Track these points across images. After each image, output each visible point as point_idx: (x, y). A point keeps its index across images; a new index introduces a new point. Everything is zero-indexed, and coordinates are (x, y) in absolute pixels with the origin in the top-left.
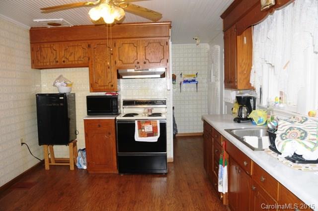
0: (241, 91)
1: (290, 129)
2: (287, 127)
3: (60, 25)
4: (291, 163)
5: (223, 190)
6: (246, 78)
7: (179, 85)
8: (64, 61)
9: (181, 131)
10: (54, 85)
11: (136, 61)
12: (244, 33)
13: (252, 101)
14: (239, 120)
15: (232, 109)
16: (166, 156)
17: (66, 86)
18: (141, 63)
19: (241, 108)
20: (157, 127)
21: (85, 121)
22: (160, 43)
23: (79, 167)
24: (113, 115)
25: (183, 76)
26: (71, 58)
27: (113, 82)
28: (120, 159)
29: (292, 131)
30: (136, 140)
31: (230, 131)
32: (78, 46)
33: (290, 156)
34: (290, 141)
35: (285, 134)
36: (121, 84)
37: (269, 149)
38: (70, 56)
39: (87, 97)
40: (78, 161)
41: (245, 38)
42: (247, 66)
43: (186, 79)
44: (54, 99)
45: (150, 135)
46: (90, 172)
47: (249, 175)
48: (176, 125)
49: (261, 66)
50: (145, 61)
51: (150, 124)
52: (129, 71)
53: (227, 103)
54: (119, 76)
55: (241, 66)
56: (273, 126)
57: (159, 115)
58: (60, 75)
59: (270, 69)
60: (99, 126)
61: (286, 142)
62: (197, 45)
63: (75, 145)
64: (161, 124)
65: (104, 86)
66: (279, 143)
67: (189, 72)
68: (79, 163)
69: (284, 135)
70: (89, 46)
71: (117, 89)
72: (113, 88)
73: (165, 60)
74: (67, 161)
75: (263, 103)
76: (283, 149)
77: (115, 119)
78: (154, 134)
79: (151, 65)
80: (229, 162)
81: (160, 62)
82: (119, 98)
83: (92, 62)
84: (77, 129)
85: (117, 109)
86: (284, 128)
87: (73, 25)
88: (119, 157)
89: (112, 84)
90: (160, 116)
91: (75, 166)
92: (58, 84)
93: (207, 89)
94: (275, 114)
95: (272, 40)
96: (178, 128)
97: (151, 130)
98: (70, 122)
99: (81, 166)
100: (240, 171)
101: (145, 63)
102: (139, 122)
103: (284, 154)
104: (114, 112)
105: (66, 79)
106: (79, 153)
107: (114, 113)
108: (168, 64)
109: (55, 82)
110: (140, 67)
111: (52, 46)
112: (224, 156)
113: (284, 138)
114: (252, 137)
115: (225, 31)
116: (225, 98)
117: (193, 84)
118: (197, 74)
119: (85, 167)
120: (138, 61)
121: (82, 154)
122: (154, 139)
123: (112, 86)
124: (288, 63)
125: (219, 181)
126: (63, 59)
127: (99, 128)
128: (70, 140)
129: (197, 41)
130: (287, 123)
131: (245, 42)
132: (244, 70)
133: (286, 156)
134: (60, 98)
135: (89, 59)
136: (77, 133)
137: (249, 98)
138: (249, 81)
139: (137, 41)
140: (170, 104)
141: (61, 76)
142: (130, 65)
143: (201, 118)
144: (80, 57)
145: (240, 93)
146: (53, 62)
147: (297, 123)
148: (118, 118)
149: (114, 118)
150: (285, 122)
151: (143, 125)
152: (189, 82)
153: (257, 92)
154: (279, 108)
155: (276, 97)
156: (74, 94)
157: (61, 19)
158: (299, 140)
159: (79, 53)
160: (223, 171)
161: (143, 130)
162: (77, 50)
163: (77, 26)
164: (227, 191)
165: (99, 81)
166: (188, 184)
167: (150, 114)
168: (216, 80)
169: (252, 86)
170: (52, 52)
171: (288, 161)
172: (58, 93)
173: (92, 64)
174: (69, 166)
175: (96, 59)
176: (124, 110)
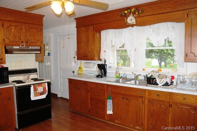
6: (98, 55)
20: (46, 88)
22: (37, 29)
30: (32, 100)
41: (98, 34)
45: (42, 94)
51: (42, 86)
52: (15, 47)
55: (96, 48)
71: (5, 62)
72: (2, 61)
73: (40, 42)
78: (44, 93)
79: (31, 44)
81: (37, 42)
97: (42, 90)
102: (34, 86)
108: (42, 44)
110: (24, 45)
122: (44, 96)
124: (135, 49)
132: (98, 50)
151: (37, 87)
161: (37, 92)
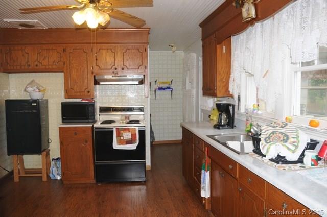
0: (219, 99)
1: (273, 133)
2: (270, 132)
3: (33, 26)
4: (276, 164)
5: (206, 195)
6: (225, 86)
7: (154, 93)
8: (37, 65)
9: (158, 139)
10: (25, 90)
11: (114, 67)
12: (223, 43)
13: (231, 108)
14: (218, 126)
15: (210, 116)
16: (145, 164)
17: (40, 92)
18: (119, 69)
19: (220, 115)
20: (136, 134)
21: (60, 128)
22: (138, 49)
23: (52, 178)
24: (89, 122)
25: (158, 83)
26: (45, 63)
27: (89, 88)
28: (97, 168)
29: (275, 135)
30: (114, 148)
31: (212, 137)
32: (52, 49)
33: (274, 158)
34: (274, 144)
35: (269, 138)
36: (97, 91)
37: (253, 153)
38: (44, 59)
39: (62, 103)
40: (51, 171)
41: (224, 47)
42: (226, 74)
43: (161, 86)
44: (25, 105)
45: (128, 142)
46: (64, 182)
47: (235, 178)
48: (153, 133)
49: (239, 74)
50: (123, 67)
51: (129, 132)
52: (106, 77)
53: (203, 111)
54: (96, 82)
55: (220, 74)
56: (256, 131)
57: (137, 122)
58: (31, 79)
59: (248, 77)
60: (76, 134)
61: (271, 145)
62: (173, 52)
63: (48, 154)
64: (140, 131)
65: (80, 92)
66: (264, 146)
67: (164, 79)
68: (52, 174)
69: (267, 139)
70: (65, 50)
71: (93, 95)
72: (89, 94)
73: (143, 67)
74: (40, 172)
75: (241, 110)
76: (267, 152)
77: (93, 127)
78: (133, 141)
79: (129, 71)
80: (212, 167)
81: (138, 69)
82: (95, 105)
83: (67, 66)
84: (50, 138)
85: (94, 116)
86: (267, 132)
87: (47, 28)
88: (96, 166)
89: (88, 90)
90: (139, 123)
91: (48, 177)
92: (30, 89)
93: (182, 97)
94: (253, 120)
95: (251, 50)
96: (155, 136)
97: (130, 137)
98: (42, 130)
99: (54, 176)
100: (223, 175)
101: (123, 69)
102: (117, 129)
103: (269, 157)
104: (91, 119)
105: (39, 84)
106: (53, 163)
107: (90, 121)
108: (146, 70)
109: (26, 87)
110: (118, 74)
111: (23, 49)
112: (206, 161)
113: (268, 142)
114: (234, 142)
115: (203, 40)
116: (201, 106)
117: (168, 92)
118: (172, 81)
119: (59, 178)
120: (116, 66)
121: (55, 164)
122: (133, 147)
123: (89, 92)
124: (267, 72)
125: (202, 186)
126: (36, 63)
127: (75, 136)
128: (42, 149)
129: (173, 49)
130: (270, 128)
131: (224, 51)
132: (223, 78)
133: (270, 158)
134: (33, 104)
135: (64, 64)
136: (50, 142)
137: (229, 105)
138: (228, 88)
139: (115, 47)
140: (147, 111)
141: (33, 81)
142: (107, 71)
143: (180, 125)
144: (54, 61)
145: (218, 101)
146: (24, 66)
147: (278, 128)
148: (95, 125)
149: (91, 125)
150: (267, 127)
151: (122, 132)
152: (164, 89)
153: (235, 99)
154: (257, 114)
155: (254, 104)
156: (47, 101)
157: (36, 21)
158: (282, 142)
159: (53, 57)
160: (206, 176)
161: (122, 138)
162: (51, 53)
163: (52, 28)
164: (209, 196)
165: (75, 86)
166: (169, 191)
167: (128, 121)
168: (192, 88)
169: (231, 93)
170: (23, 55)
171: (273, 163)
172: (30, 98)
173: (67, 69)
174: (41, 177)
175: (72, 64)
176: (100, 118)
